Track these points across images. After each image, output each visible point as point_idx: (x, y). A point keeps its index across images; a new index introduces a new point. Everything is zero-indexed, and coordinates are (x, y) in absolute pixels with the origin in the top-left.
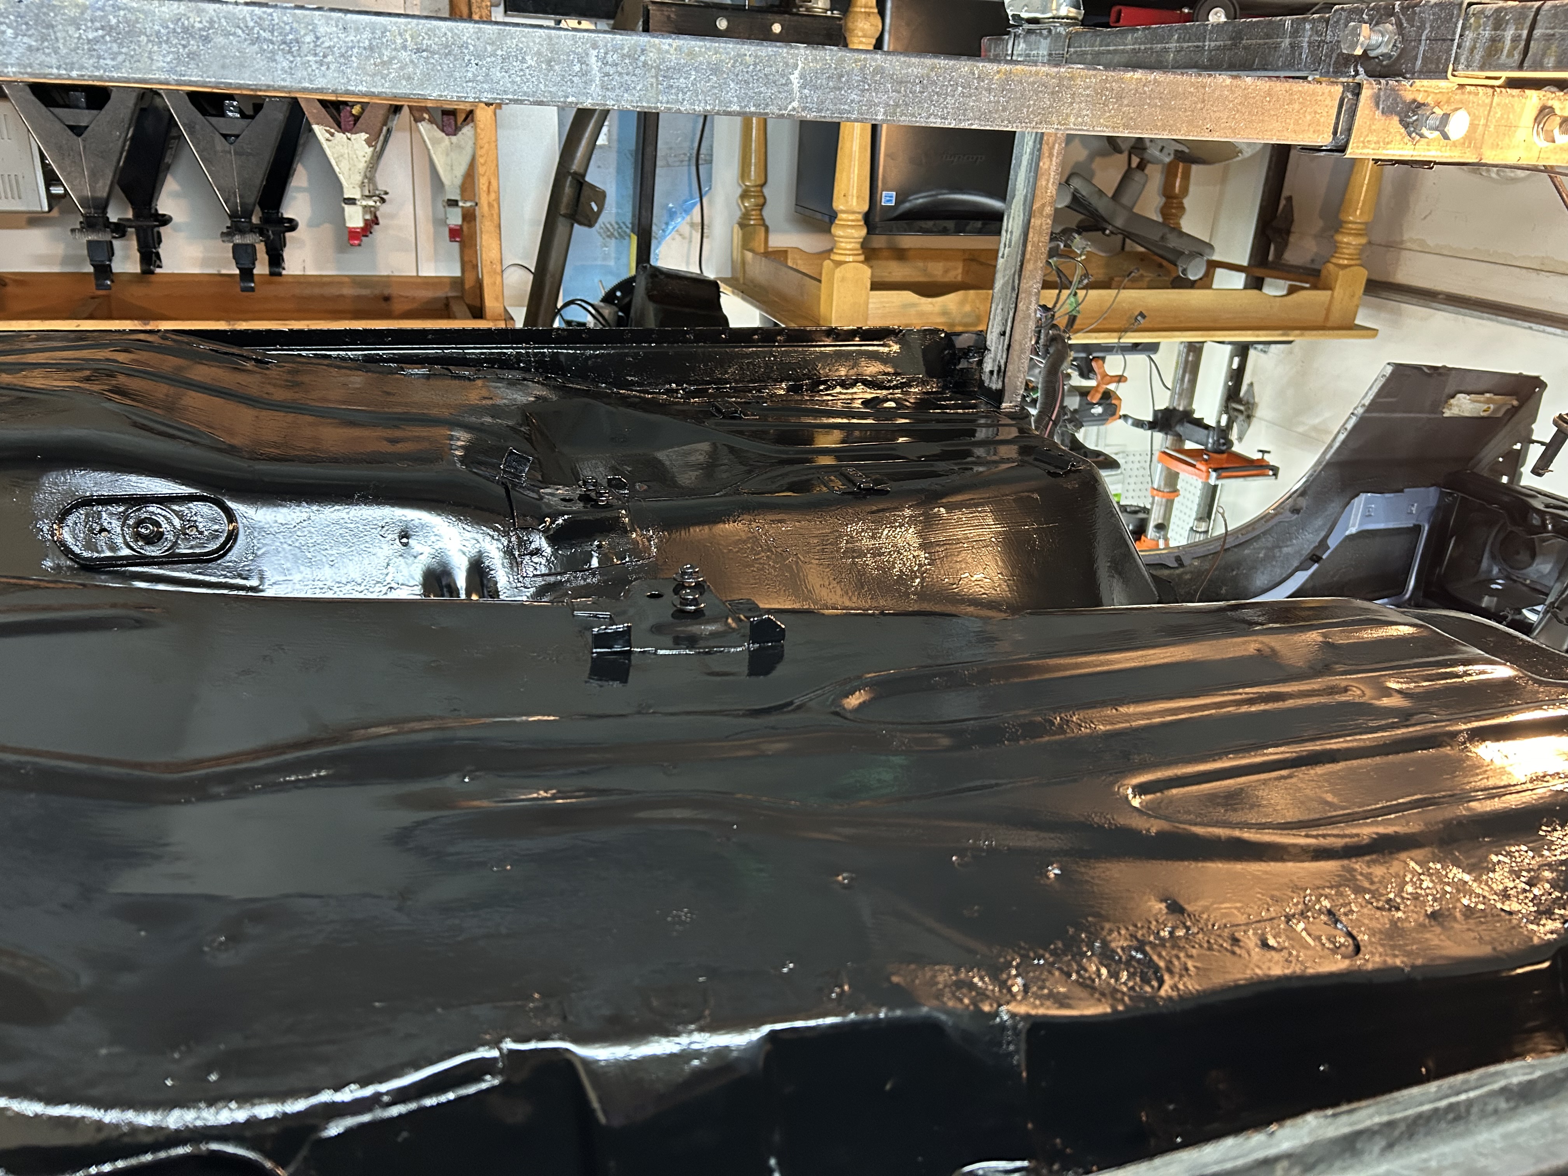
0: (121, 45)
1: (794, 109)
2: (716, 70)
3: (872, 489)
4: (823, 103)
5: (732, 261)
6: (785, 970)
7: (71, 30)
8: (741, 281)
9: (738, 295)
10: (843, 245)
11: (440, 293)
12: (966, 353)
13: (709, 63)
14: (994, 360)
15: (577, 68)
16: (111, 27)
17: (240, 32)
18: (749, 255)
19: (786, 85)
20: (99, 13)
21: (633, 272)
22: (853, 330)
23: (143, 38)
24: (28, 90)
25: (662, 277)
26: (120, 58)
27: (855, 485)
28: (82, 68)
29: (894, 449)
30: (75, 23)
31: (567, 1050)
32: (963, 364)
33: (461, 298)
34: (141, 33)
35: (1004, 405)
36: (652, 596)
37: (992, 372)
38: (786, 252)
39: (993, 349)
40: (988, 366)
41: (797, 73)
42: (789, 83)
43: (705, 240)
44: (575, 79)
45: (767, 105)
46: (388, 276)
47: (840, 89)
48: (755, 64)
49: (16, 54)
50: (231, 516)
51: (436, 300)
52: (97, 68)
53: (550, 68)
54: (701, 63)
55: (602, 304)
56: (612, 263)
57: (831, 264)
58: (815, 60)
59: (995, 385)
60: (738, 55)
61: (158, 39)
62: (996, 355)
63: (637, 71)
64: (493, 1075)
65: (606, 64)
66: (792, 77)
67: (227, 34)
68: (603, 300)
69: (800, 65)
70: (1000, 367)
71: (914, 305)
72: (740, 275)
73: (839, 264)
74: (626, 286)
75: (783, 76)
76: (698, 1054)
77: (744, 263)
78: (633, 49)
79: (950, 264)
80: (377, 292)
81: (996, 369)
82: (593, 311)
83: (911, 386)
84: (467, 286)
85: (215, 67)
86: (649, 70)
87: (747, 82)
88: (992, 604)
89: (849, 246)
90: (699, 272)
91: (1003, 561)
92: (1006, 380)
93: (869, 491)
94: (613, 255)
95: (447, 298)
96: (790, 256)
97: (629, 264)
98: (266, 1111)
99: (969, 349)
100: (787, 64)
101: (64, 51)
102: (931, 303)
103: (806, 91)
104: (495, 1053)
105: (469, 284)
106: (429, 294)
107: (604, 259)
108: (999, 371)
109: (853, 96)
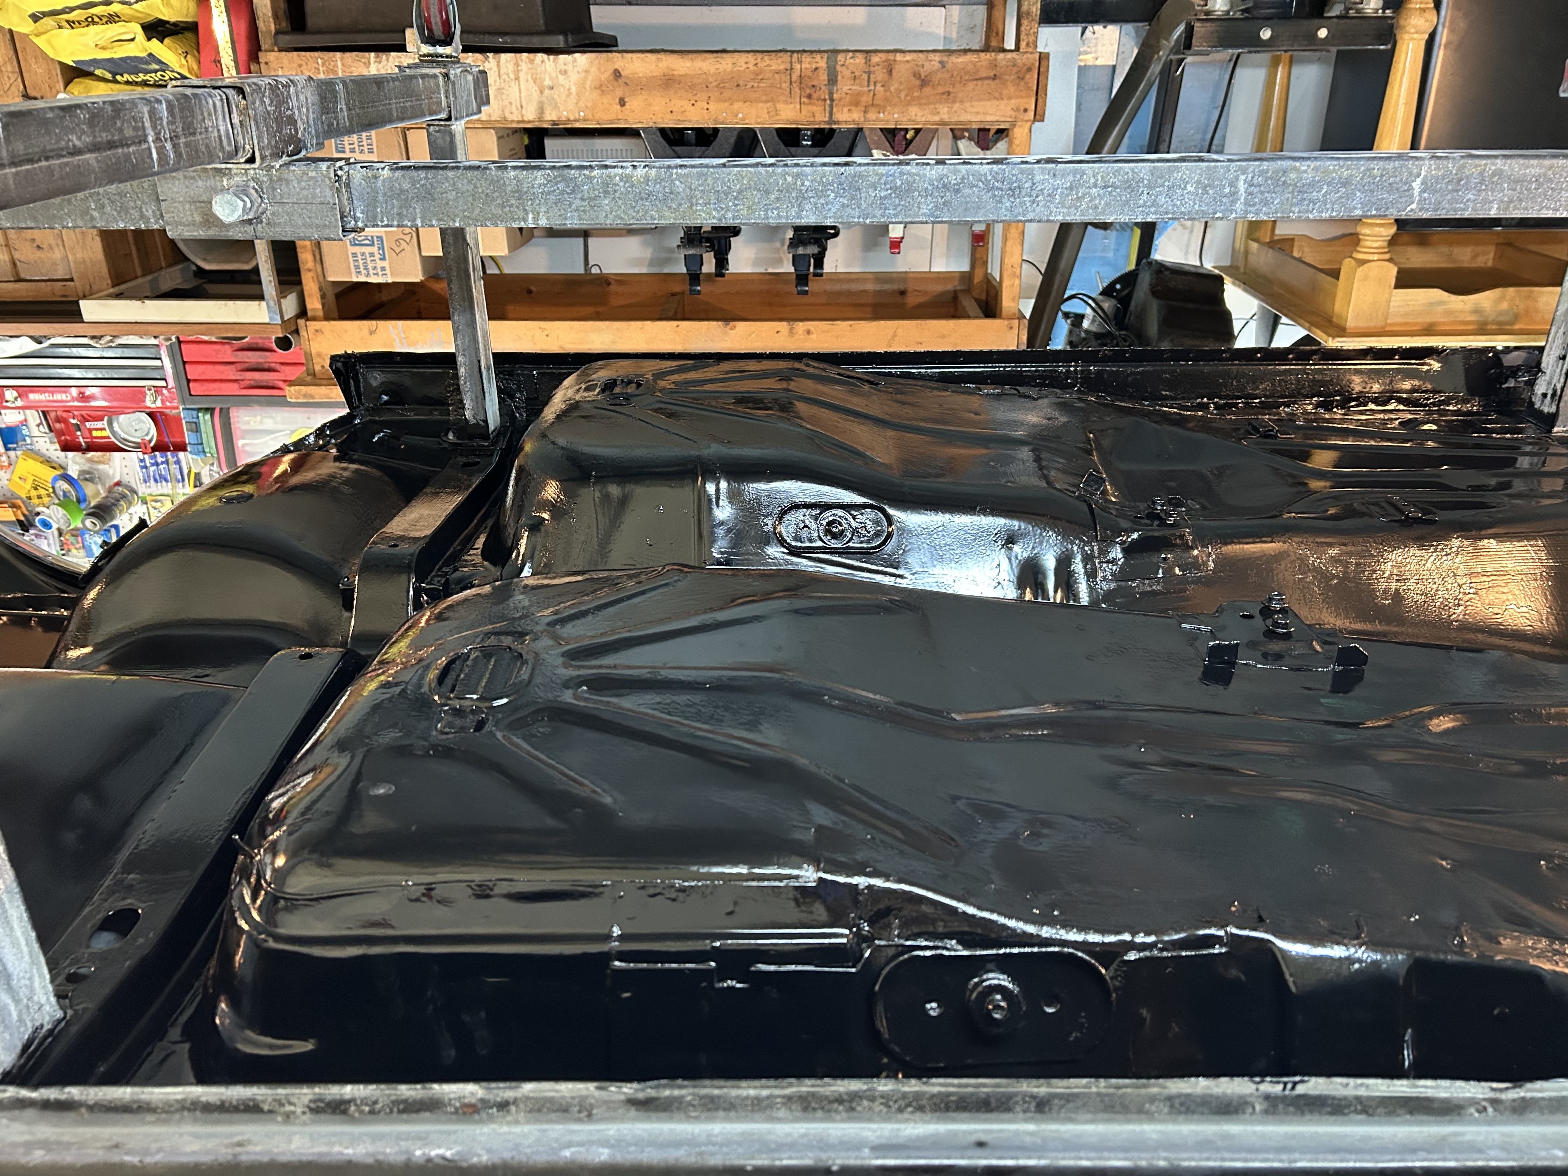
0: (901, 200)
1: (1412, 210)
2: (1346, 183)
3: (1421, 518)
4: (1440, 203)
5: (1233, 249)
6: (1412, 919)
7: (871, 191)
8: (1242, 270)
9: (1239, 286)
10: (1368, 243)
11: (950, 287)
12: (1514, 371)
13: (1340, 178)
14: (1549, 383)
15: (1227, 190)
16: (897, 188)
17: (981, 184)
18: (1254, 246)
19: (1408, 190)
20: (890, 179)
21: (1132, 266)
22: (1392, 349)
23: (916, 194)
24: (658, 133)
25: (1167, 273)
26: (899, 209)
27: (1402, 513)
28: (874, 216)
29: (1438, 476)
30: (874, 186)
31: (1269, 941)
32: (1511, 383)
33: (968, 291)
34: (915, 190)
35: (1556, 429)
36: (1244, 616)
37: (1544, 395)
38: (1293, 240)
39: (1548, 372)
40: (1541, 387)
41: (1419, 180)
42: (1411, 188)
43: (1208, 230)
44: (1224, 200)
45: (1388, 209)
46: (906, 272)
47: (1458, 191)
48: (1382, 176)
49: (833, 209)
50: (890, 520)
51: (944, 294)
52: (883, 216)
53: (1206, 192)
54: (1333, 178)
55: (1101, 297)
56: (1111, 255)
57: (1353, 262)
58: (1438, 169)
59: (1548, 408)
60: (1368, 170)
61: (926, 193)
62: (1551, 378)
63: (1278, 189)
64: (1221, 946)
65: (1251, 185)
66: (1414, 184)
67: (972, 186)
68: (1101, 294)
69: (1423, 173)
70: (1555, 391)
71: (1442, 303)
72: (1241, 264)
73: (1363, 262)
74: (1128, 279)
75: (1405, 183)
76: (1360, 961)
77: (1247, 252)
78: (1276, 172)
79: (1480, 249)
80: (895, 287)
81: (1550, 392)
82: (1093, 305)
83: (1449, 405)
84: (976, 281)
85: (960, 210)
86: (1287, 188)
87: (1372, 191)
88: (1536, 638)
89: (1375, 245)
90: (1198, 264)
91: (1552, 594)
92: (1561, 405)
93: (1416, 520)
94: (1112, 247)
95: (955, 292)
96: (1296, 243)
97: (1127, 257)
98: (1094, 938)
99: (1519, 368)
100: (1410, 174)
101: (864, 206)
102: (1463, 301)
103: (1426, 195)
104: (1221, 933)
105: (978, 278)
106: (939, 288)
107: (1104, 251)
108: (1554, 394)
109: (1470, 196)
